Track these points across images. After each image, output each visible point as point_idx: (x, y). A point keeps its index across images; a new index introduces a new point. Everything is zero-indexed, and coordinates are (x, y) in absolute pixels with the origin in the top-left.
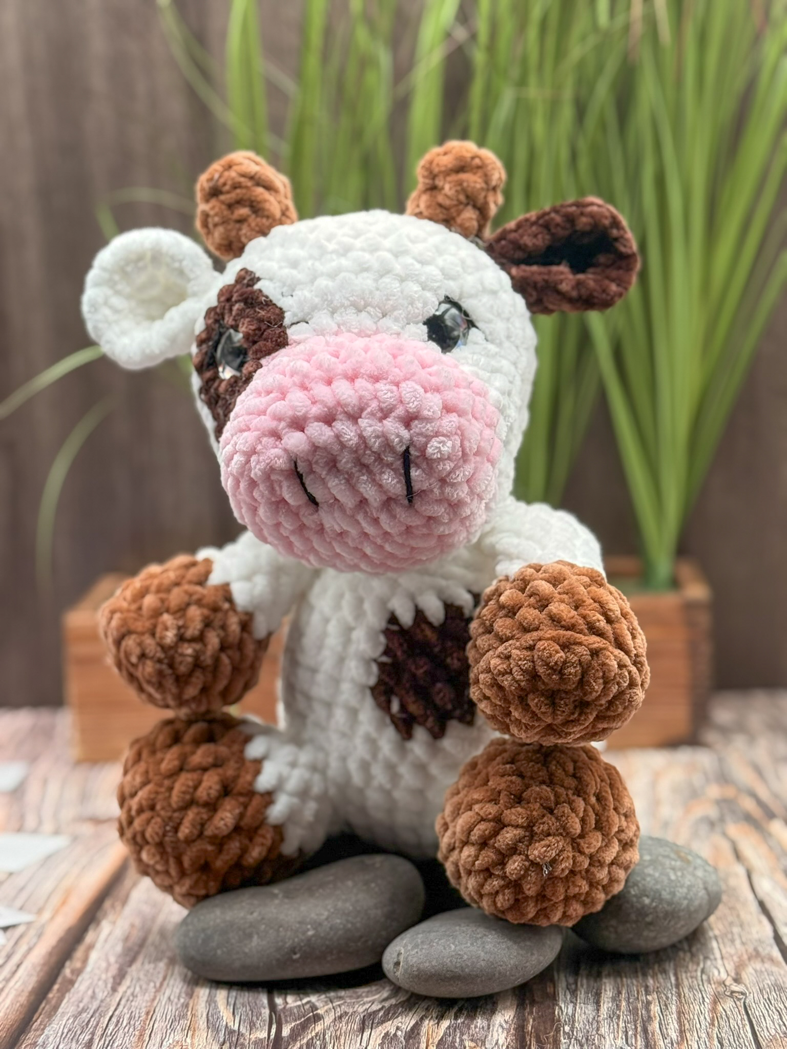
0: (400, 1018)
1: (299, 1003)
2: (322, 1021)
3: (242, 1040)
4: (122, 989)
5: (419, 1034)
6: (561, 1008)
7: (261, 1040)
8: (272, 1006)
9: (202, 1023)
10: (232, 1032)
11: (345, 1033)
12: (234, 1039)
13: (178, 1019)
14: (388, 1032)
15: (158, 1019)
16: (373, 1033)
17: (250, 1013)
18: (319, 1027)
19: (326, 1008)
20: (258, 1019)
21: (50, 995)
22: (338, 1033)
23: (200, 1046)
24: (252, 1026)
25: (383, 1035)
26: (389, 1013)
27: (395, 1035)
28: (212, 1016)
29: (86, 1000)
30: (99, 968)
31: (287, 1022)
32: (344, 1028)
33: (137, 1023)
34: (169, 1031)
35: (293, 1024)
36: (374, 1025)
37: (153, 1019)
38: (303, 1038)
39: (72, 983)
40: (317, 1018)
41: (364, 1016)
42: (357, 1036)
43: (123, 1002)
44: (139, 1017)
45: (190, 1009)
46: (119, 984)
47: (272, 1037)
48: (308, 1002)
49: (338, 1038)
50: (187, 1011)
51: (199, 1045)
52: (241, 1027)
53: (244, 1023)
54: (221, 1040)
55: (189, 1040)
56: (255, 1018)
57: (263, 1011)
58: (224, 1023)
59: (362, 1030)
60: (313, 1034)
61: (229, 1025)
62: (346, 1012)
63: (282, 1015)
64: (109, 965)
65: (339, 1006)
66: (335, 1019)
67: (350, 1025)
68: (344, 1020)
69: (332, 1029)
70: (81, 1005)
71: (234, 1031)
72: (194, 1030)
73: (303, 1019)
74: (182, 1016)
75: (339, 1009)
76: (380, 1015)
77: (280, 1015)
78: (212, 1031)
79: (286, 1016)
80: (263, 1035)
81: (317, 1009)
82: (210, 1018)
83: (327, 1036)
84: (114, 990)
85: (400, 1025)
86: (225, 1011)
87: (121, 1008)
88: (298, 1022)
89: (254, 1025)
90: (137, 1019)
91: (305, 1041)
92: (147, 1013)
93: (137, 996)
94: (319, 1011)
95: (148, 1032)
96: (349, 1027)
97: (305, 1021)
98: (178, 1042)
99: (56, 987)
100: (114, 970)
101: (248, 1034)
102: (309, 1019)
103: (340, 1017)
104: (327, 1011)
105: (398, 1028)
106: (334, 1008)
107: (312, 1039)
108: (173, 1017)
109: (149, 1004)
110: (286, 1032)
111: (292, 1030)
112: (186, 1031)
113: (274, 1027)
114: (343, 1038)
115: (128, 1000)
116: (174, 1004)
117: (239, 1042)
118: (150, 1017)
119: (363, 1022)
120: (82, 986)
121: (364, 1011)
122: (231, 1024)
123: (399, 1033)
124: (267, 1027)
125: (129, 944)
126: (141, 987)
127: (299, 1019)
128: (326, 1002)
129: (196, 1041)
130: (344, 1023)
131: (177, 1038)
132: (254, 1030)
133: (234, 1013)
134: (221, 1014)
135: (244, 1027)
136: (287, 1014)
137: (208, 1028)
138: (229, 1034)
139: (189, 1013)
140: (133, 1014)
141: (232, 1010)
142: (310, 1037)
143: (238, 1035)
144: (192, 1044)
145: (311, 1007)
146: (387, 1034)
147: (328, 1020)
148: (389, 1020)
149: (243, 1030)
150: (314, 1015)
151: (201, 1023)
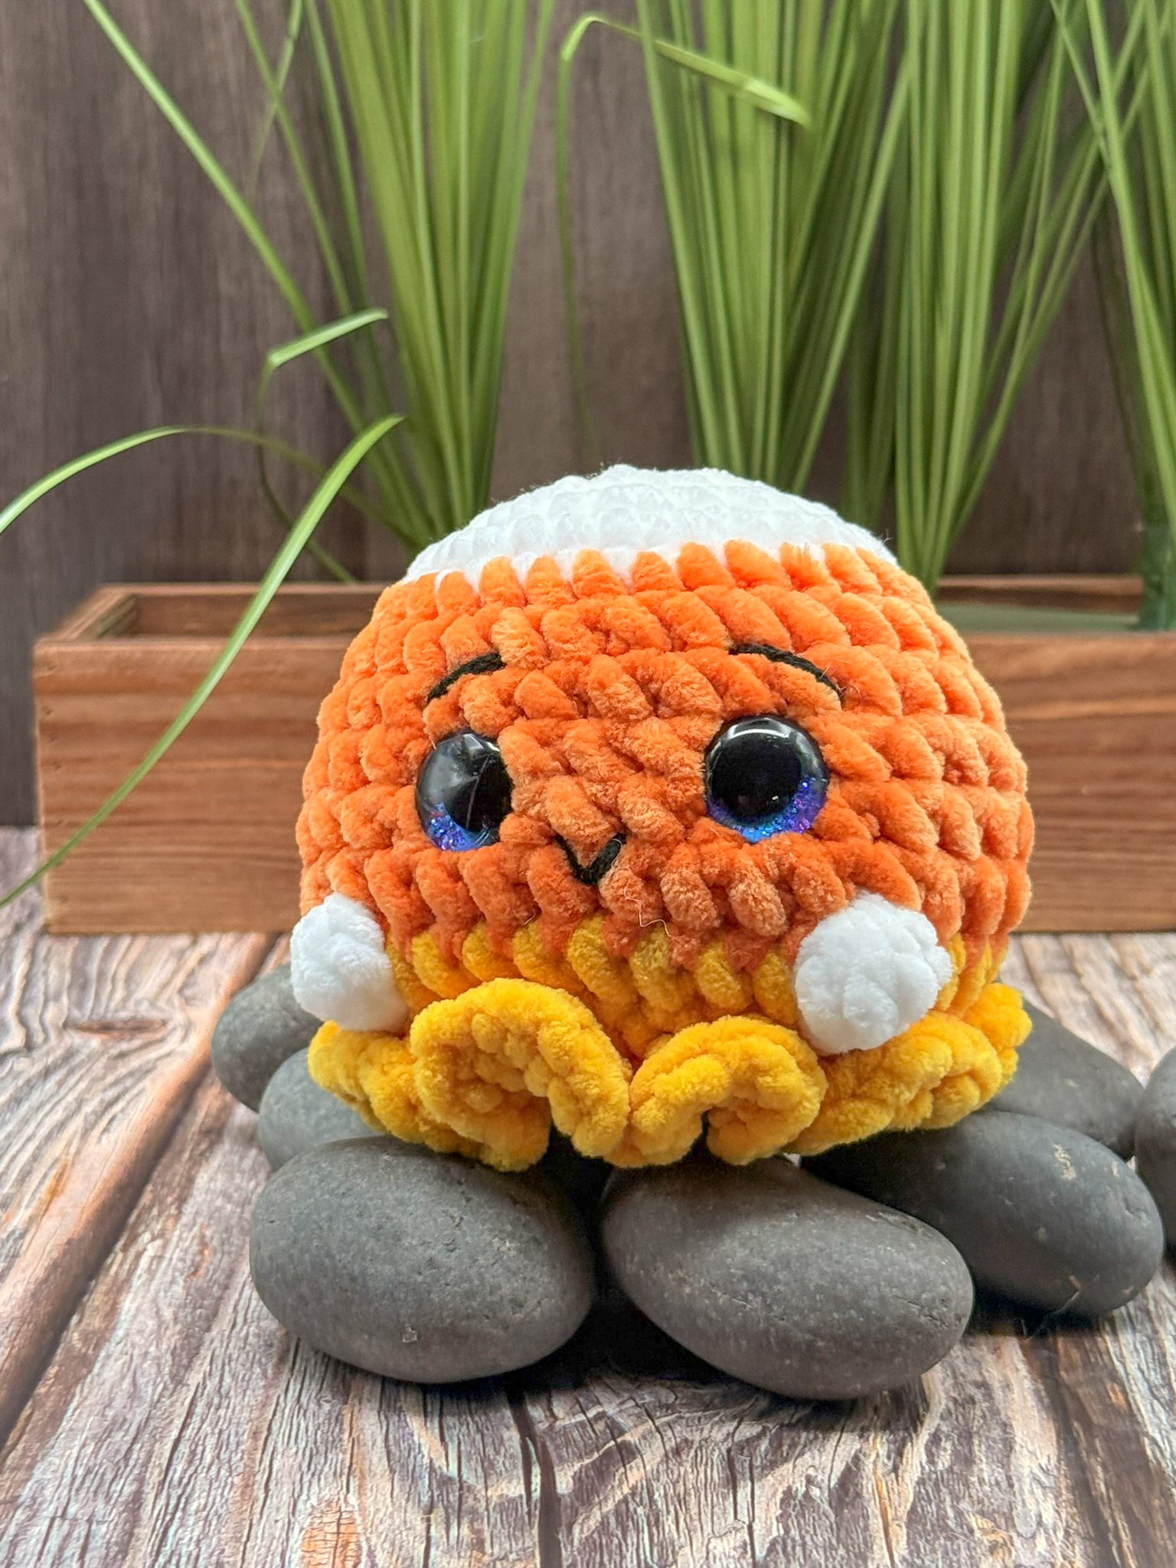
0: (807, 1456)
1: (581, 1417)
2: (638, 1460)
3: (471, 1501)
4: (194, 1378)
5: (858, 1495)
6: (1154, 1441)
7: (511, 1501)
8: (525, 1427)
9: (377, 1460)
10: (445, 1482)
11: (697, 1490)
12: (453, 1498)
13: (322, 1449)
14: (789, 1488)
15: (280, 1449)
16: (757, 1492)
17: (478, 1437)
18: (635, 1474)
19: (641, 1429)
20: (498, 1453)
21: (41, 1390)
22: (681, 1489)
23: (381, 1515)
24: (488, 1469)
25: (780, 1496)
26: (780, 1445)
27: (807, 1495)
28: (397, 1443)
29: (119, 1403)
30: (140, 1332)
31: (561, 1459)
32: (691, 1476)
33: (235, 1458)
34: (306, 1478)
35: (577, 1466)
36: (756, 1472)
37: (270, 1449)
38: (606, 1499)
39: (86, 1362)
40: (627, 1453)
41: (729, 1451)
42: (725, 1498)
43: (199, 1409)
44: (238, 1445)
45: (346, 1426)
46: (188, 1367)
47: (536, 1495)
48: (600, 1416)
49: (682, 1501)
50: (341, 1431)
51: (378, 1511)
52: (463, 1469)
53: (469, 1460)
54: (425, 1499)
55: (353, 1499)
56: (490, 1451)
57: (506, 1435)
58: (426, 1461)
59: (732, 1482)
60: (626, 1490)
61: (437, 1465)
62: (686, 1440)
63: (548, 1443)
64: (161, 1324)
65: (669, 1425)
66: (666, 1455)
67: (702, 1469)
68: (688, 1457)
69: (663, 1478)
70: (110, 1413)
71: (450, 1479)
72: (362, 1477)
73: (596, 1455)
74: (333, 1444)
75: (669, 1433)
76: (763, 1448)
77: (544, 1446)
78: (402, 1480)
79: (557, 1447)
80: (515, 1489)
81: (622, 1433)
82: (393, 1448)
83: (656, 1496)
84: (178, 1380)
85: (811, 1472)
86: (423, 1433)
87: (196, 1420)
88: (587, 1461)
89: (492, 1465)
90: (233, 1447)
91: (610, 1506)
92: (255, 1435)
93: (227, 1395)
94: (628, 1437)
95: (262, 1479)
96: (702, 1476)
97: (601, 1458)
98: (329, 1503)
99: (52, 1371)
100: (172, 1337)
101: (480, 1486)
102: (608, 1454)
103: (677, 1451)
104: (644, 1437)
105: (809, 1481)
106: (658, 1430)
107: (625, 1500)
108: (310, 1445)
109: (255, 1414)
110: (564, 1483)
111: (578, 1479)
112: (344, 1478)
113: (536, 1470)
114: (692, 1501)
115: (209, 1405)
116: (309, 1414)
117: (464, 1507)
118: (261, 1443)
119: (730, 1463)
120: (109, 1370)
121: (725, 1440)
122: (440, 1462)
123: (815, 1492)
124: (520, 1472)
125: (200, 1281)
126: (234, 1376)
127: (589, 1454)
128: (639, 1416)
129: (369, 1501)
130: (688, 1465)
131: (326, 1494)
132: (494, 1478)
133: (442, 1439)
134: (416, 1438)
135: (470, 1469)
136: (558, 1442)
137: (392, 1471)
138: (439, 1487)
139: (346, 1436)
140: (225, 1436)
141: (437, 1431)
142: (619, 1496)
143: (461, 1489)
144: (362, 1509)
145: (607, 1426)
146: (789, 1494)
147: (652, 1455)
148: (786, 1460)
149: (469, 1477)
150: (617, 1445)
151: (375, 1459)
